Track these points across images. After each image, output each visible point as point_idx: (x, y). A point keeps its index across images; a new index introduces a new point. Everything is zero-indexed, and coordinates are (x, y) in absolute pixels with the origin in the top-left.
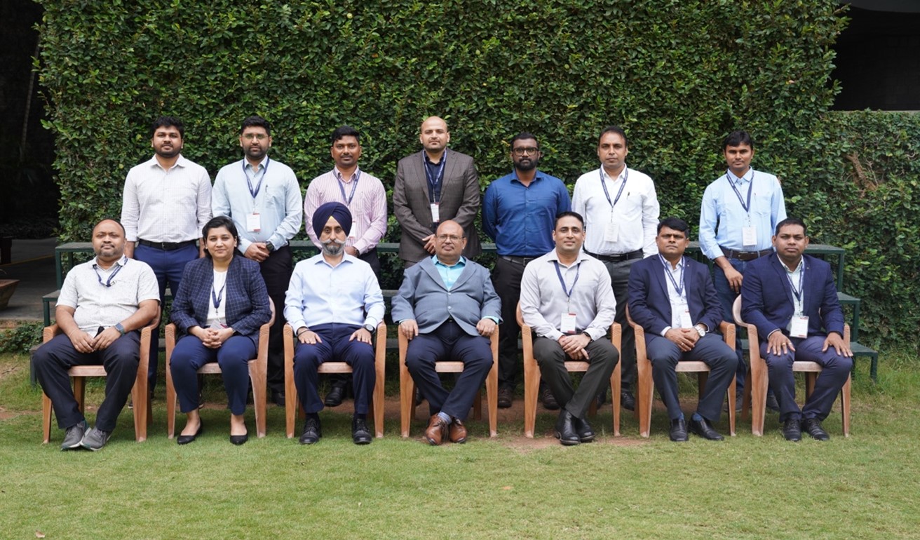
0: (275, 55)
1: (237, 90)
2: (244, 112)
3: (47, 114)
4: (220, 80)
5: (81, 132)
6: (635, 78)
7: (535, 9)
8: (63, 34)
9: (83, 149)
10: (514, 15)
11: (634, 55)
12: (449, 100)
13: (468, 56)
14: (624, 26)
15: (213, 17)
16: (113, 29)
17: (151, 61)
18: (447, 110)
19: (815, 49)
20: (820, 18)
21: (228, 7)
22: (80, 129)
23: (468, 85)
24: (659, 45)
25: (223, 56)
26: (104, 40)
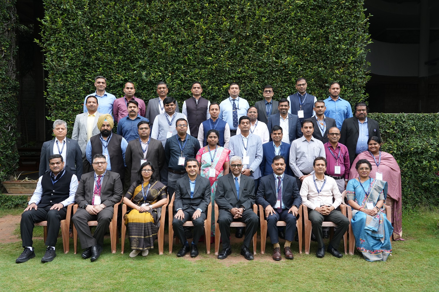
0: (140, 90)
3: (49, 114)
7: (245, 72)
8: (55, 82)
10: (236, 74)
11: (284, 90)
13: (218, 90)
14: (280, 79)
15: (115, 75)
16: (75, 80)
20: (359, 76)
21: (122, 71)
25: (119, 91)
26: (72, 84)
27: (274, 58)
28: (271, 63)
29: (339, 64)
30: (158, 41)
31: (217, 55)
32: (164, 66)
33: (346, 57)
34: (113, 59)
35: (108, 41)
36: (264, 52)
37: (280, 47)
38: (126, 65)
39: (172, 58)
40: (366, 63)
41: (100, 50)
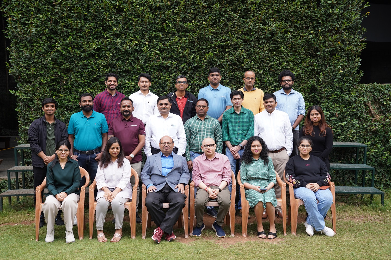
0: (114, 61)
1: (98, 76)
2: (100, 86)
4: (90, 72)
5: (28, 95)
6: (273, 69)
7: (228, 40)
8: (19, 52)
9: (29, 103)
10: (219, 43)
11: (272, 60)
12: (191, 80)
13: (199, 60)
14: (268, 47)
15: (86, 44)
16: (42, 50)
17: (59, 63)
18: (190, 84)
19: (352, 56)
20: (354, 44)
21: (93, 39)
22: (27, 94)
23: (199, 73)
24: (283, 55)
25: (91, 61)
26: (38, 54)
27: (261, 25)
28: (257, 30)
29: (332, 30)
30: (133, 6)
31: (199, 21)
32: (140, 34)
33: (340, 23)
34: (83, 27)
35: (77, 7)
36: (250, 18)
37: (267, 13)
38: (98, 33)
39: (149, 25)
40: (361, 29)
41: (69, 16)
